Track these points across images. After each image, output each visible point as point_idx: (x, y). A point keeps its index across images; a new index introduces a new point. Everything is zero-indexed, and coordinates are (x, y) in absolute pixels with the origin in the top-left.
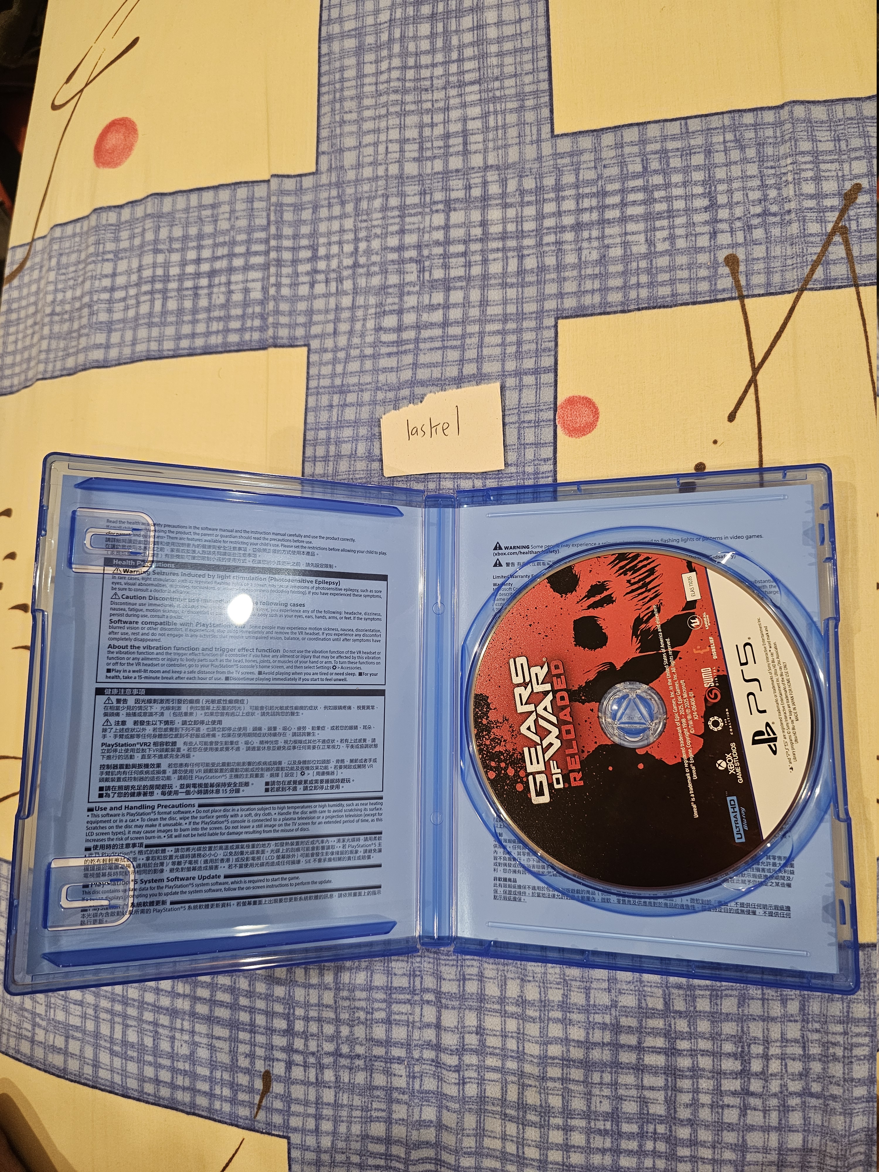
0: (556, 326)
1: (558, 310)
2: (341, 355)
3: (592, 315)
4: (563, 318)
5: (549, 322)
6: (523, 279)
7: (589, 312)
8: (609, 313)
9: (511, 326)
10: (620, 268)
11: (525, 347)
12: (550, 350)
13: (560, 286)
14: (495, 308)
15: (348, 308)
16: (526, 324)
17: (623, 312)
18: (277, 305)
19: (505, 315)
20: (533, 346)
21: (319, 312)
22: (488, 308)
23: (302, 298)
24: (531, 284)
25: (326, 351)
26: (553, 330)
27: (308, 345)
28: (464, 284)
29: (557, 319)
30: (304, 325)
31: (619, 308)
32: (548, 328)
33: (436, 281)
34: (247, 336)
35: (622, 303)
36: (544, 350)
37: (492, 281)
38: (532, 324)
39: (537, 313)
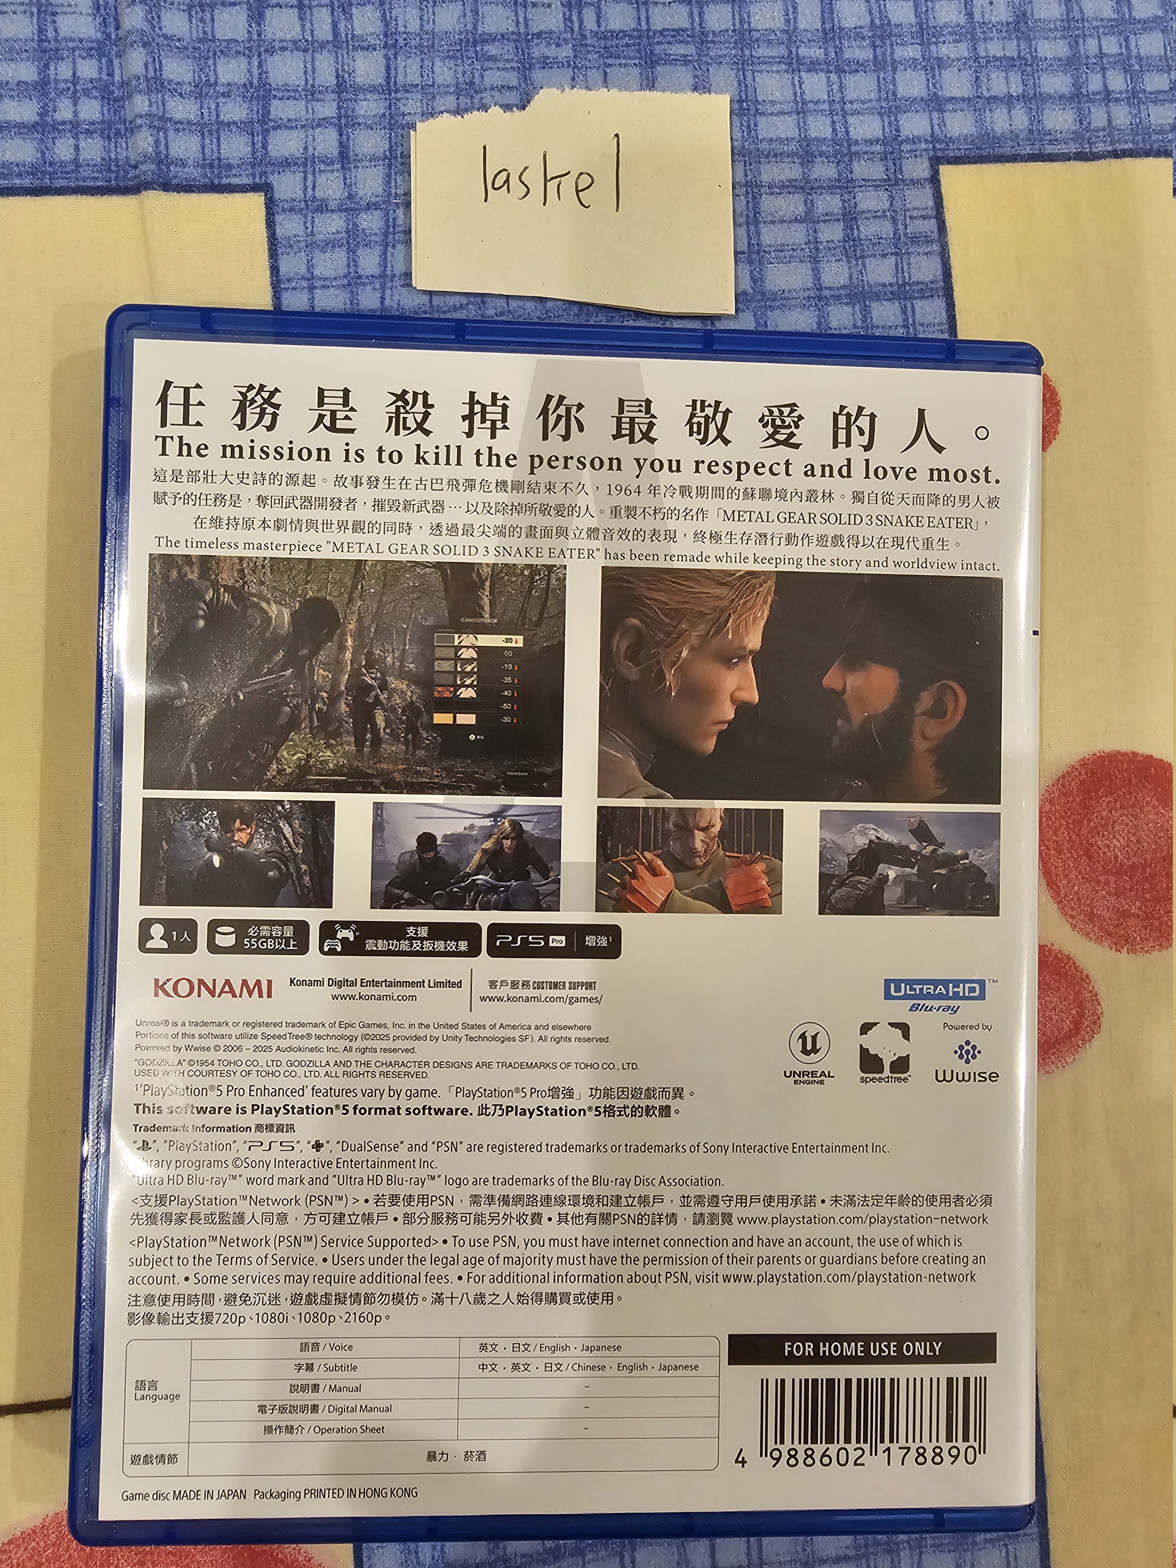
0: (935, 180)
1: (934, 139)
2: (370, 222)
3: (1014, 158)
4: (949, 163)
5: (919, 168)
6: (839, 52)
7: (1007, 151)
8: (1051, 158)
9: (824, 171)
10: (1061, 49)
11: (867, 229)
12: (928, 241)
13: (933, 82)
14: (779, 121)
15: (372, 89)
16: (862, 169)
17: (1081, 157)
18: (155, 61)
19: (805, 142)
20: (886, 228)
21: (290, 93)
22: (762, 121)
23: (228, 48)
24: (859, 67)
25: (322, 207)
26: (928, 191)
27: (264, 188)
28: (691, 50)
29: (936, 162)
30: (246, 127)
31: (1073, 148)
32: (914, 182)
33: (617, 35)
34: (63, 150)
35: (1077, 137)
36: (915, 239)
37: (762, 51)
38: (876, 170)
39: (884, 142)
